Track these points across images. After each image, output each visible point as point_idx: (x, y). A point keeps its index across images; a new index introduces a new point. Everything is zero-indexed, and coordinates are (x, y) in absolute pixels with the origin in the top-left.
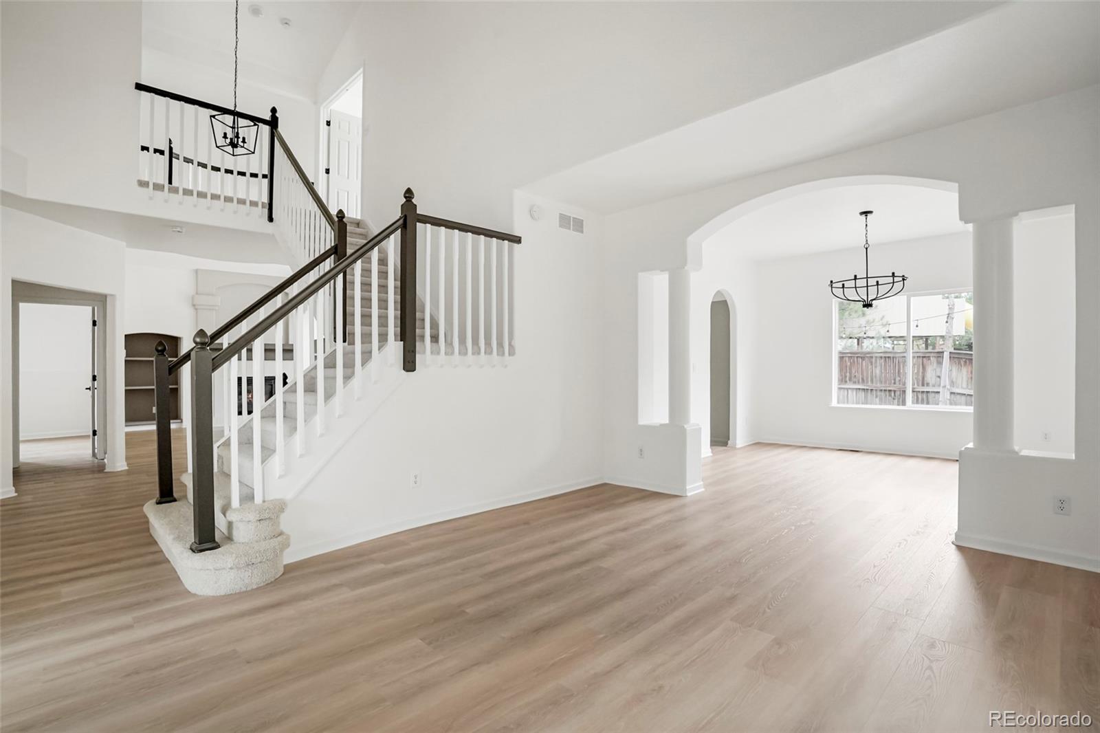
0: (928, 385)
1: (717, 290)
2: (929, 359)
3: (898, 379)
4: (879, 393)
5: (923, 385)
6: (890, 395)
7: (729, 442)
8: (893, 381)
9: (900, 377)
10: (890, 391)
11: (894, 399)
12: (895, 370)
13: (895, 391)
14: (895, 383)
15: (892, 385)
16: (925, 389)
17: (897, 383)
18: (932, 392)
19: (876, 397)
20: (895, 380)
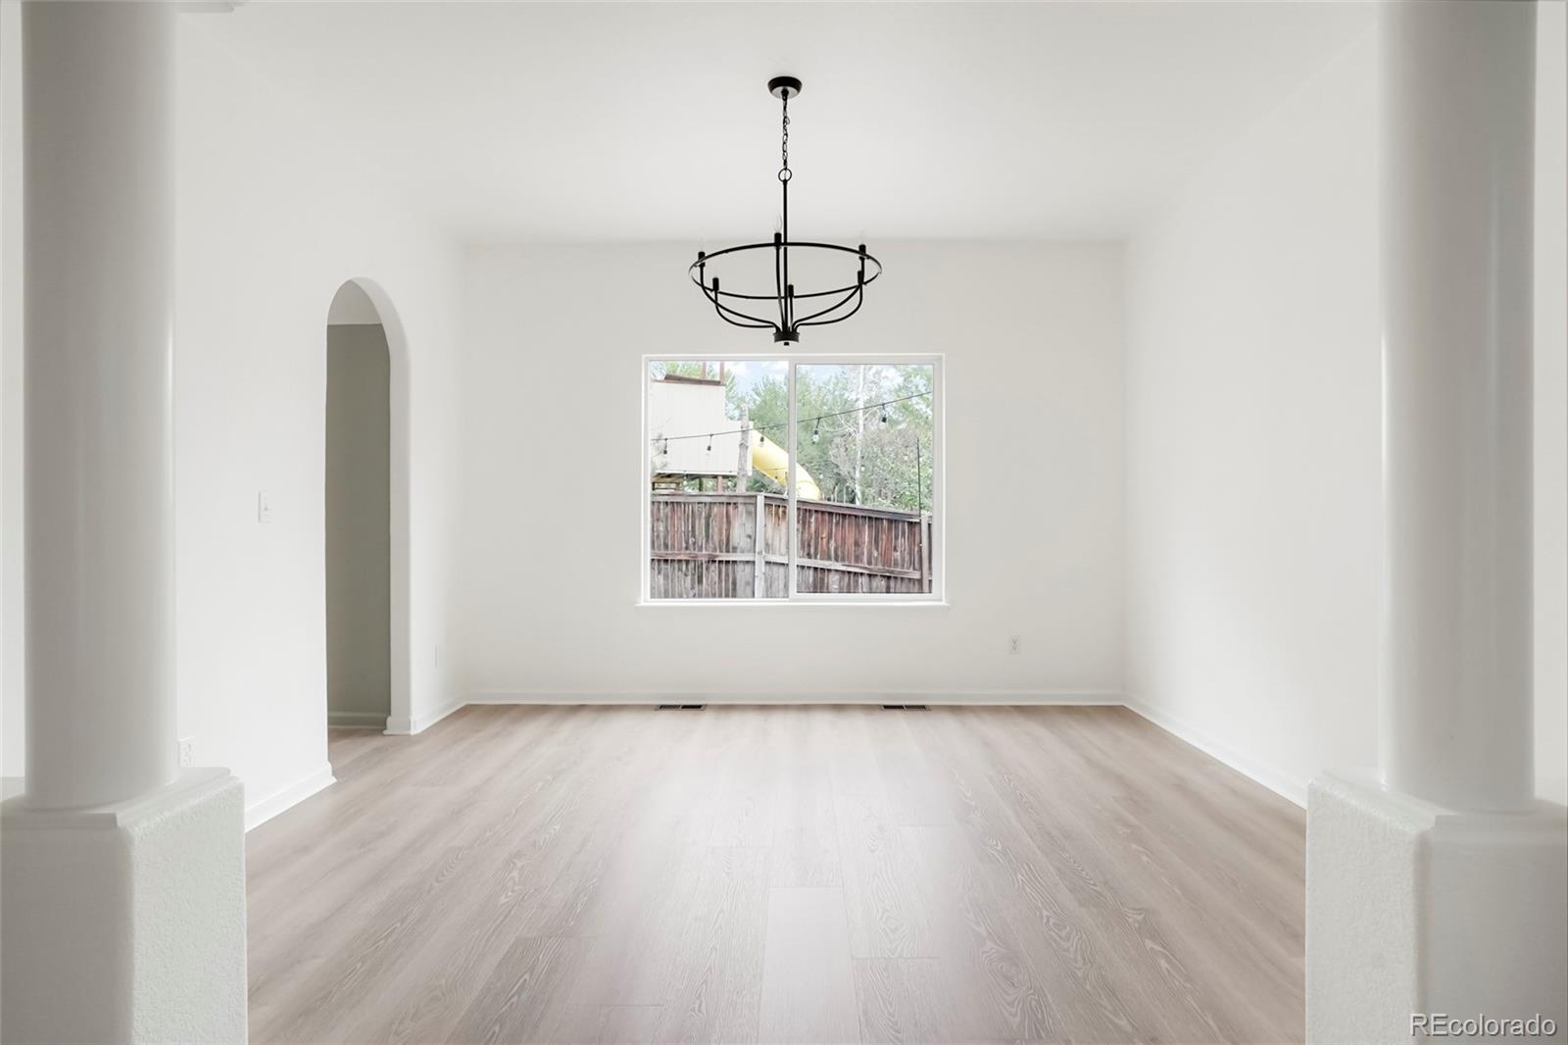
0: (735, 549)
1: (348, 279)
2: (737, 507)
3: (691, 540)
4: (663, 565)
5: (728, 551)
6: (680, 569)
7: (390, 720)
8: (684, 545)
9: (694, 537)
10: (680, 561)
11: (686, 575)
12: (687, 525)
13: (687, 562)
14: (687, 548)
15: (683, 551)
16: (731, 557)
17: (691, 547)
18: (741, 562)
19: (659, 573)
20: (687, 543)
